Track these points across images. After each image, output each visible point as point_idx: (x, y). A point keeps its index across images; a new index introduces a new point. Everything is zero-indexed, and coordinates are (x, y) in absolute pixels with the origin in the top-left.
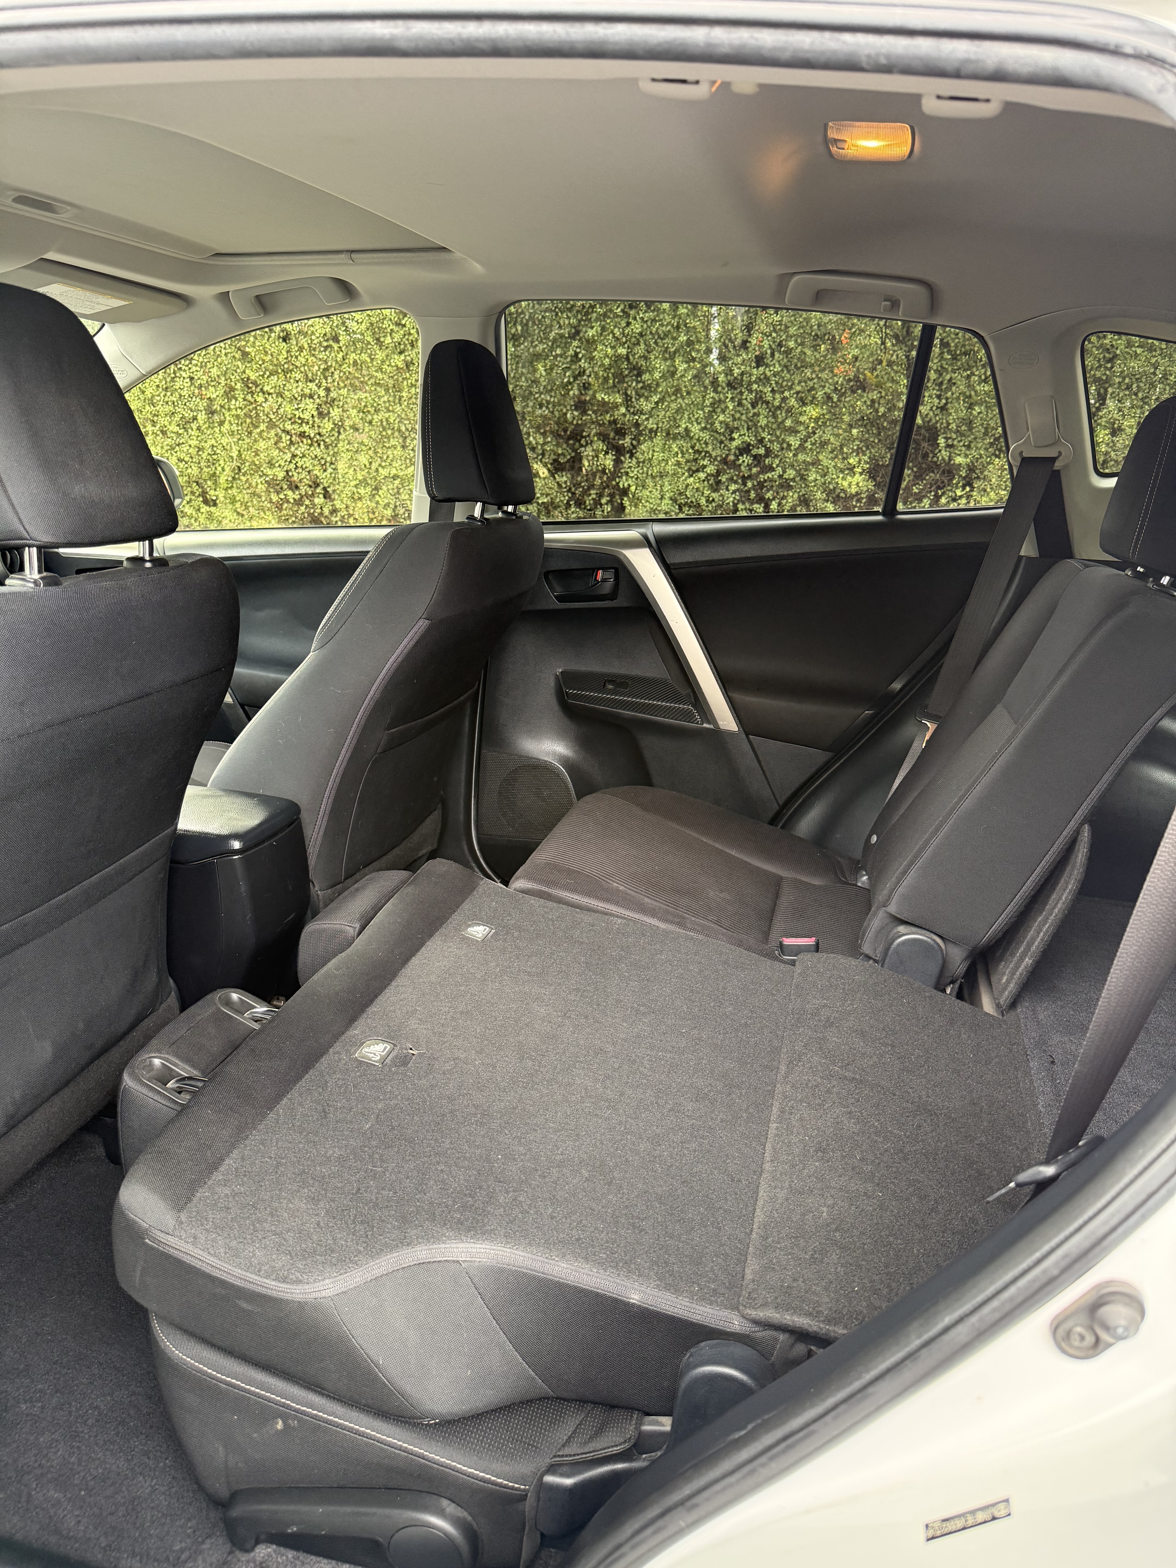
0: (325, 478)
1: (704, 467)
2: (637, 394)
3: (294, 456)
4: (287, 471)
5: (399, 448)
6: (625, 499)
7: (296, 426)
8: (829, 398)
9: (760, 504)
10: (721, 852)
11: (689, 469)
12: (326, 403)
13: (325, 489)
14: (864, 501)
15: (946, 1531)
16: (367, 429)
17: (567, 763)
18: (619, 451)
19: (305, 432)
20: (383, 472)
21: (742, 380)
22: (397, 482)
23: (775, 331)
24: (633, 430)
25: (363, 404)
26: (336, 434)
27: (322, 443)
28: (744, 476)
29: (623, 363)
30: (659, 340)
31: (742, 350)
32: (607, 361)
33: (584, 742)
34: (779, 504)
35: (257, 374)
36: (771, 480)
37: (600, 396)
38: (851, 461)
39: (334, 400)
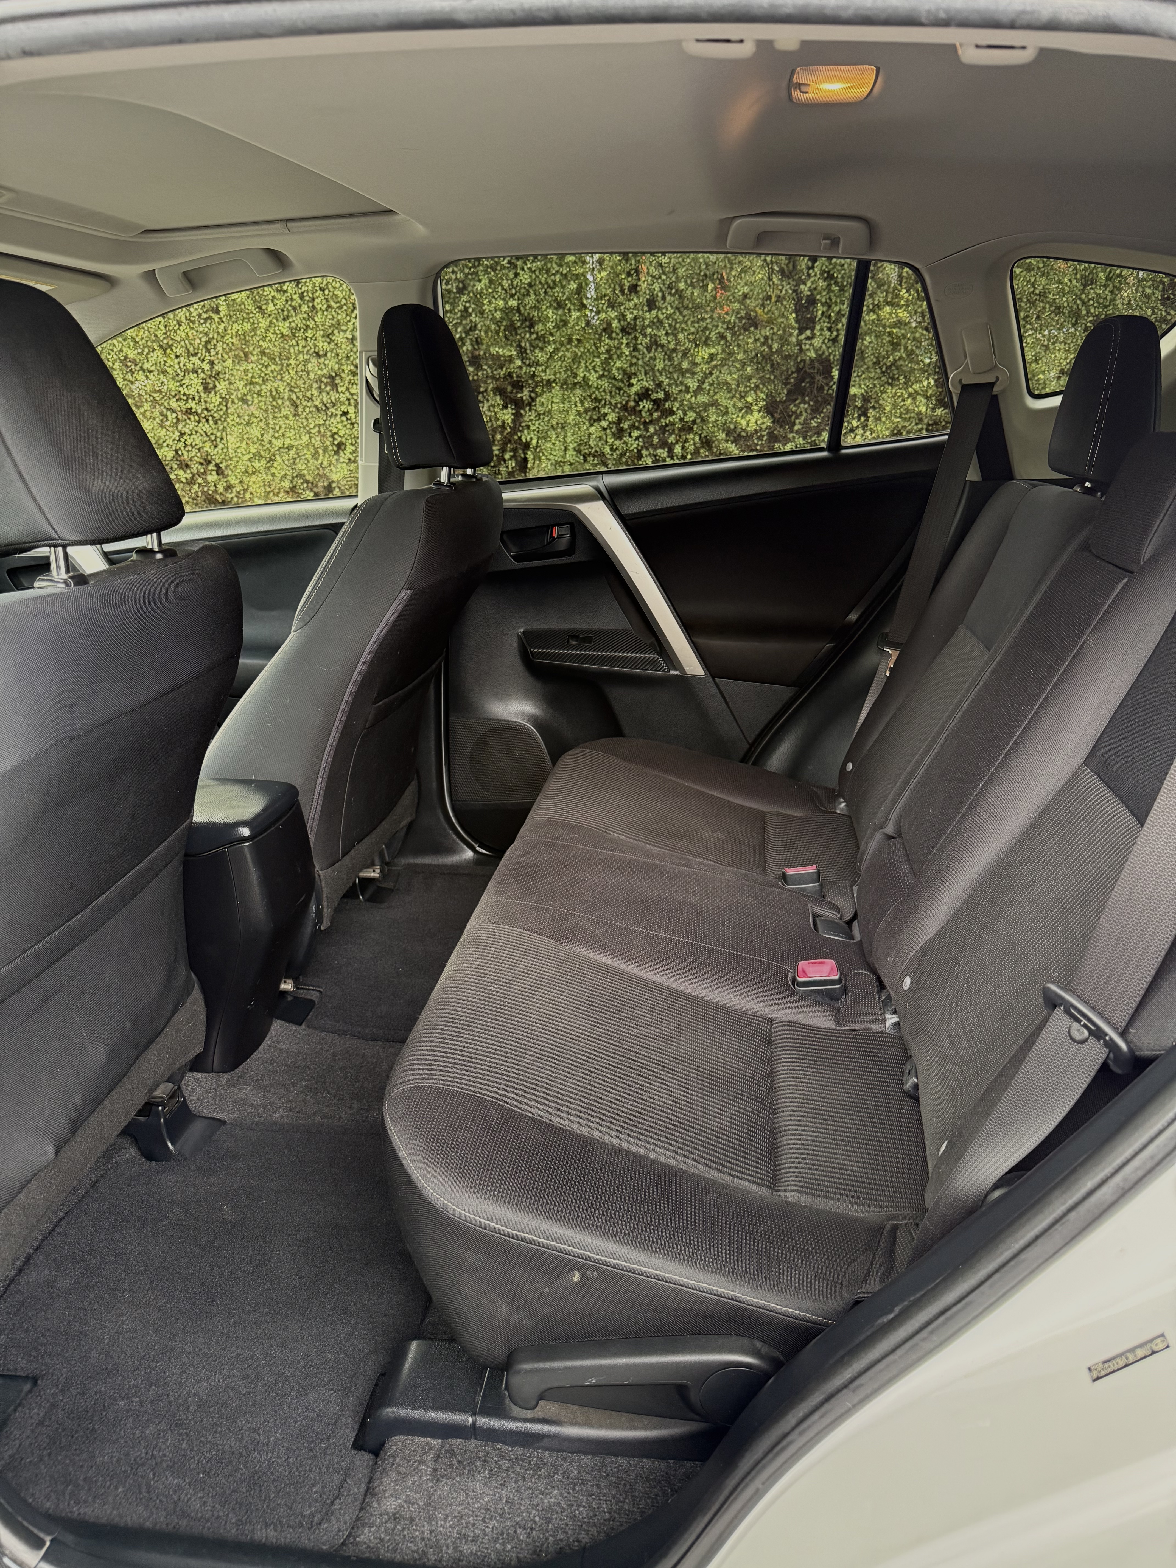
0: (216, 455)
1: (606, 415)
2: (531, 345)
3: (182, 434)
4: (176, 451)
5: (291, 418)
6: (529, 453)
7: (182, 403)
8: (722, 337)
9: (664, 449)
10: (703, 794)
11: (591, 418)
12: (210, 376)
13: (217, 465)
14: (765, 438)
15: (1110, 1370)
16: (256, 401)
17: (535, 721)
18: (519, 405)
19: (191, 408)
20: (278, 443)
21: (635, 325)
22: (292, 452)
23: (664, 273)
24: (530, 382)
25: (250, 375)
26: (224, 408)
27: (210, 418)
28: (645, 421)
29: (514, 315)
30: (548, 290)
31: (633, 294)
32: (498, 315)
33: (551, 700)
34: (683, 448)
35: (136, 352)
36: (673, 424)
37: (494, 350)
38: (749, 399)
39: (218, 373)
